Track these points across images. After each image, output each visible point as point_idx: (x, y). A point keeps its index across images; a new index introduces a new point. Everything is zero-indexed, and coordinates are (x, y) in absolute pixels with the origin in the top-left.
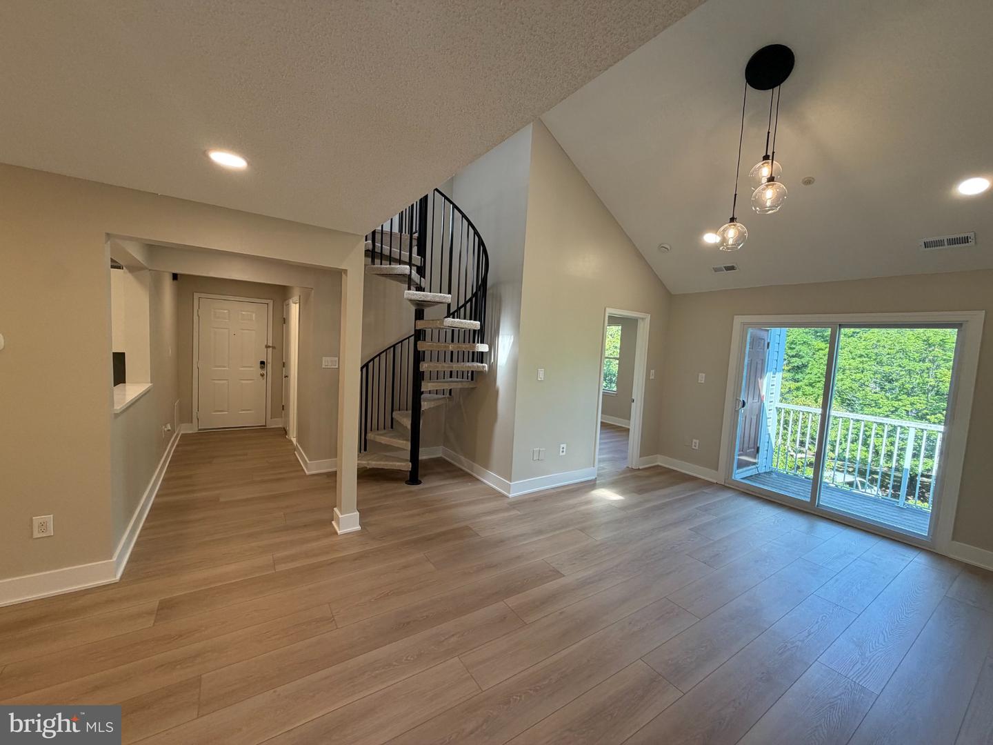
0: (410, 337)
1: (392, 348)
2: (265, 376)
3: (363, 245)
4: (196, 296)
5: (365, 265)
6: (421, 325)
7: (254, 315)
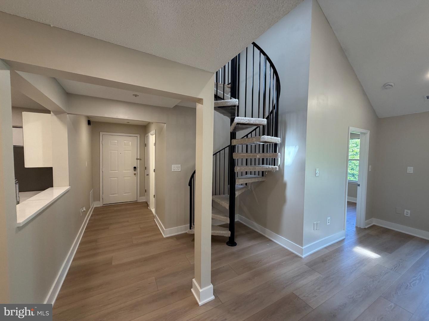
2: (136, 175)
4: (101, 133)
6: (233, 142)
7: (130, 143)
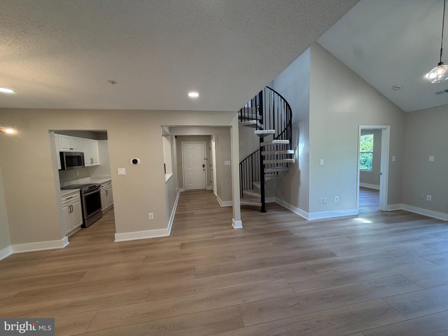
0: (258, 150)
1: (251, 156)
2: (205, 170)
3: (237, 115)
4: (182, 143)
5: (239, 123)
6: (262, 144)
7: (200, 148)
